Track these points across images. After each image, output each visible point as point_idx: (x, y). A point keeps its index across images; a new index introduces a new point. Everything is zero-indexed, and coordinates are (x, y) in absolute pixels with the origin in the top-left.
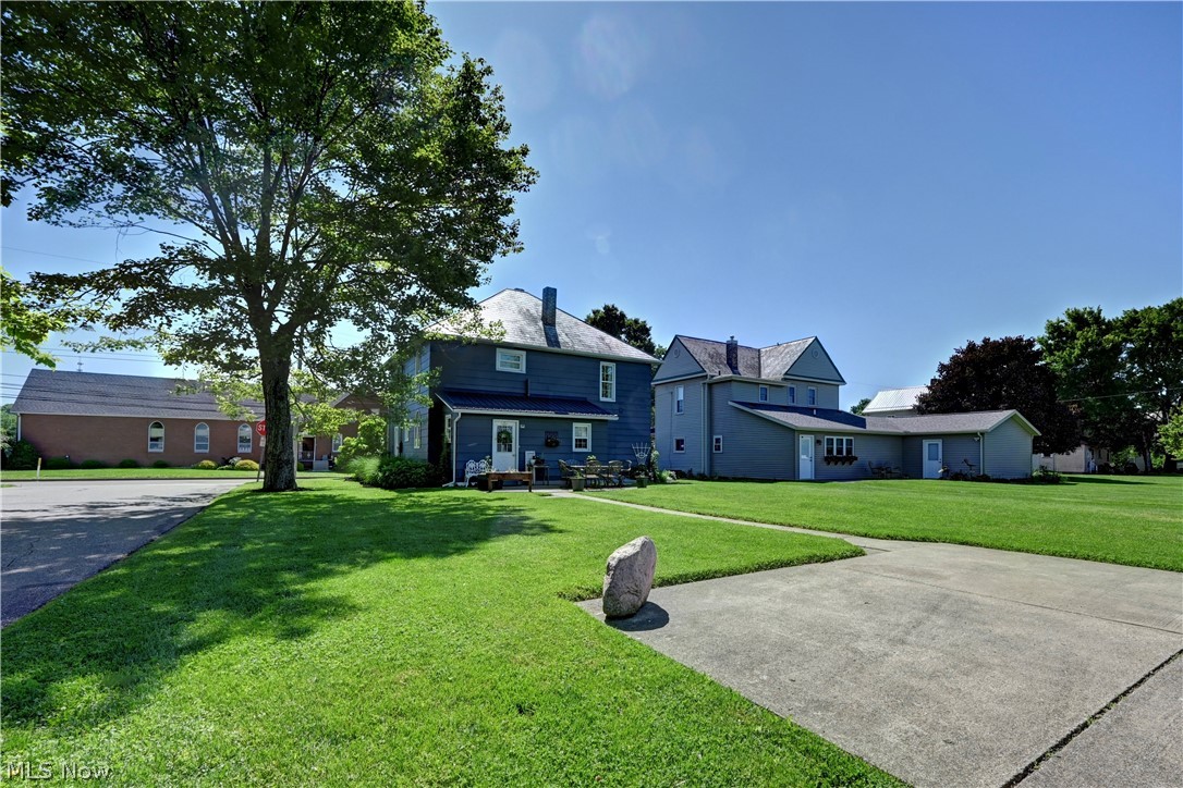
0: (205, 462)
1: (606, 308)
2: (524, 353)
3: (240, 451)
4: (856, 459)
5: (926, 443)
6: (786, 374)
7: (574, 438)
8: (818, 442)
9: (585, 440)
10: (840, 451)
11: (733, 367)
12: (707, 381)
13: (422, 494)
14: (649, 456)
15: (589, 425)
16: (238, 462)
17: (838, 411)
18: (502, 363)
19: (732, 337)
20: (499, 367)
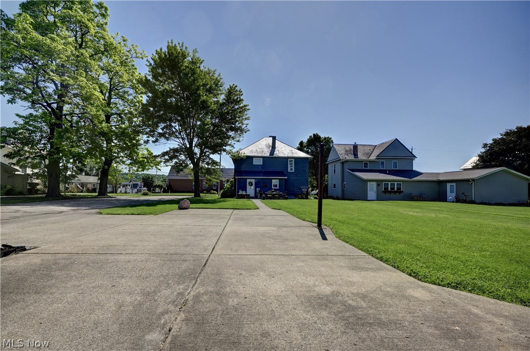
0: (205, 192)
1: (314, 135)
2: (262, 158)
3: (214, 188)
4: (402, 192)
5: (449, 185)
6: (378, 156)
7: (273, 184)
8: (378, 185)
9: (277, 185)
10: (393, 189)
11: (356, 155)
12: (341, 161)
13: (224, 199)
14: (308, 190)
15: (278, 180)
16: (212, 192)
17: (412, 171)
18: (256, 162)
19: (355, 143)
20: (254, 163)
